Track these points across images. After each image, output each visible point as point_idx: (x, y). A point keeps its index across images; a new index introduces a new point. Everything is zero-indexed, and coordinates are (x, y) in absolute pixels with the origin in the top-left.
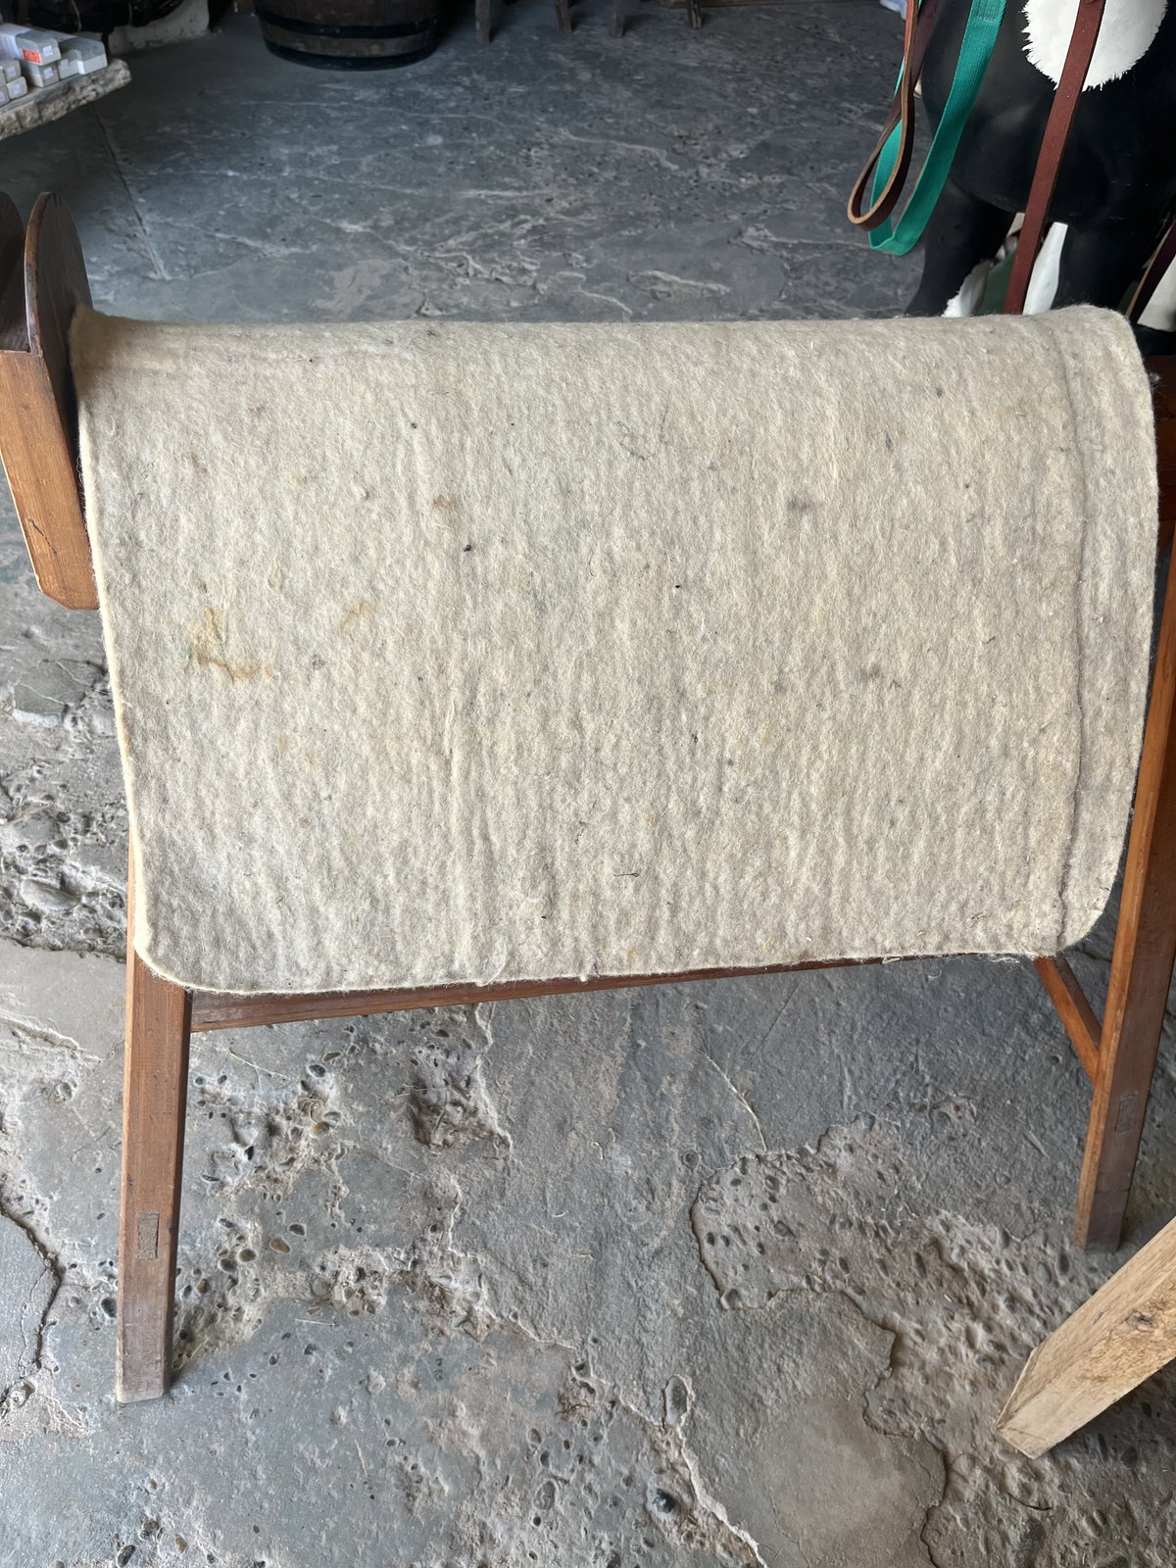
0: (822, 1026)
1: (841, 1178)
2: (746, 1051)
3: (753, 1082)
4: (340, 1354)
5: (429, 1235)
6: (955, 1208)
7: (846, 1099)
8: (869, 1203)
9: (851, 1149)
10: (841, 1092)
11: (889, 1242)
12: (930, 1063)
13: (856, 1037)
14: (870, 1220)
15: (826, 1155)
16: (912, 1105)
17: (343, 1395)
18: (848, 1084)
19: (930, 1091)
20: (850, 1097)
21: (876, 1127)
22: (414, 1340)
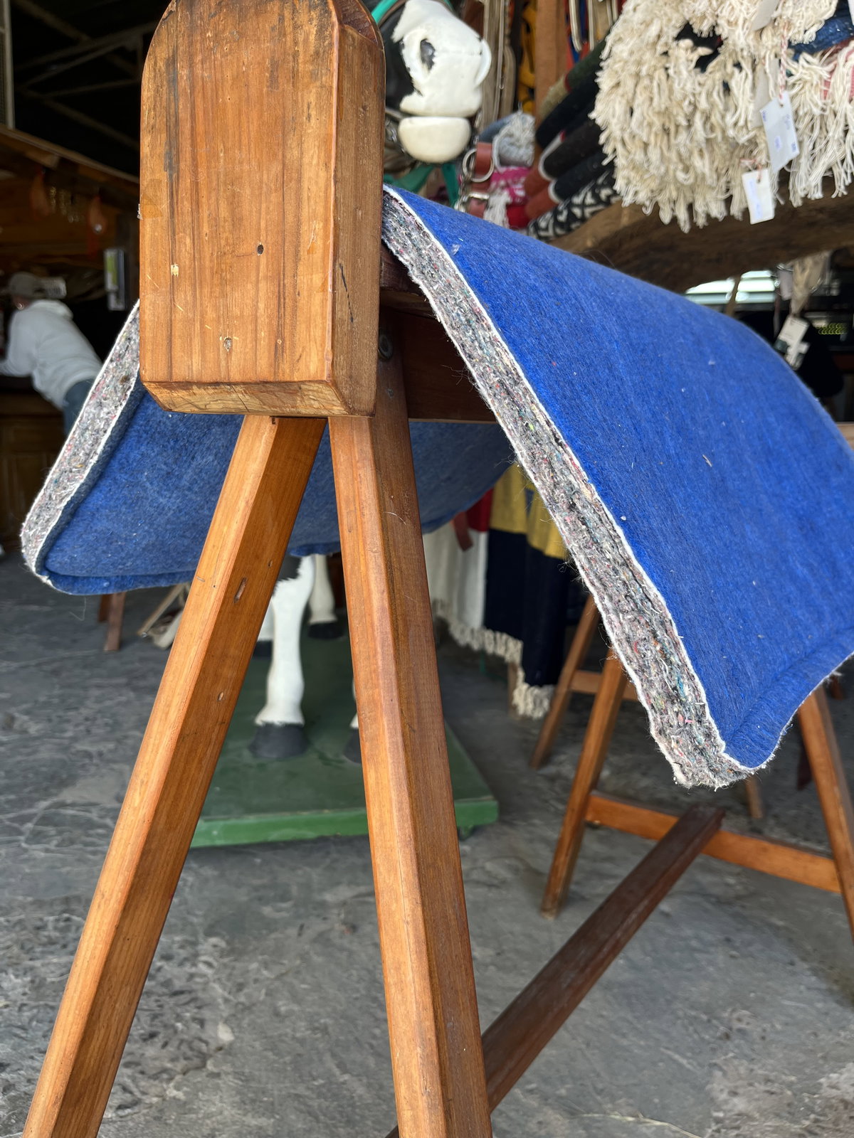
0: (614, 1036)
1: (757, 1115)
2: (600, 1092)
3: (631, 1105)
6: (824, 1073)
7: (688, 1066)
8: (789, 1113)
9: (734, 1093)
10: (680, 1066)
11: (831, 1126)
12: (692, 1007)
13: (639, 1026)
14: (807, 1123)
15: (730, 1111)
16: (720, 1038)
18: (677, 1057)
19: (715, 1022)
20: (689, 1063)
21: (725, 1068)
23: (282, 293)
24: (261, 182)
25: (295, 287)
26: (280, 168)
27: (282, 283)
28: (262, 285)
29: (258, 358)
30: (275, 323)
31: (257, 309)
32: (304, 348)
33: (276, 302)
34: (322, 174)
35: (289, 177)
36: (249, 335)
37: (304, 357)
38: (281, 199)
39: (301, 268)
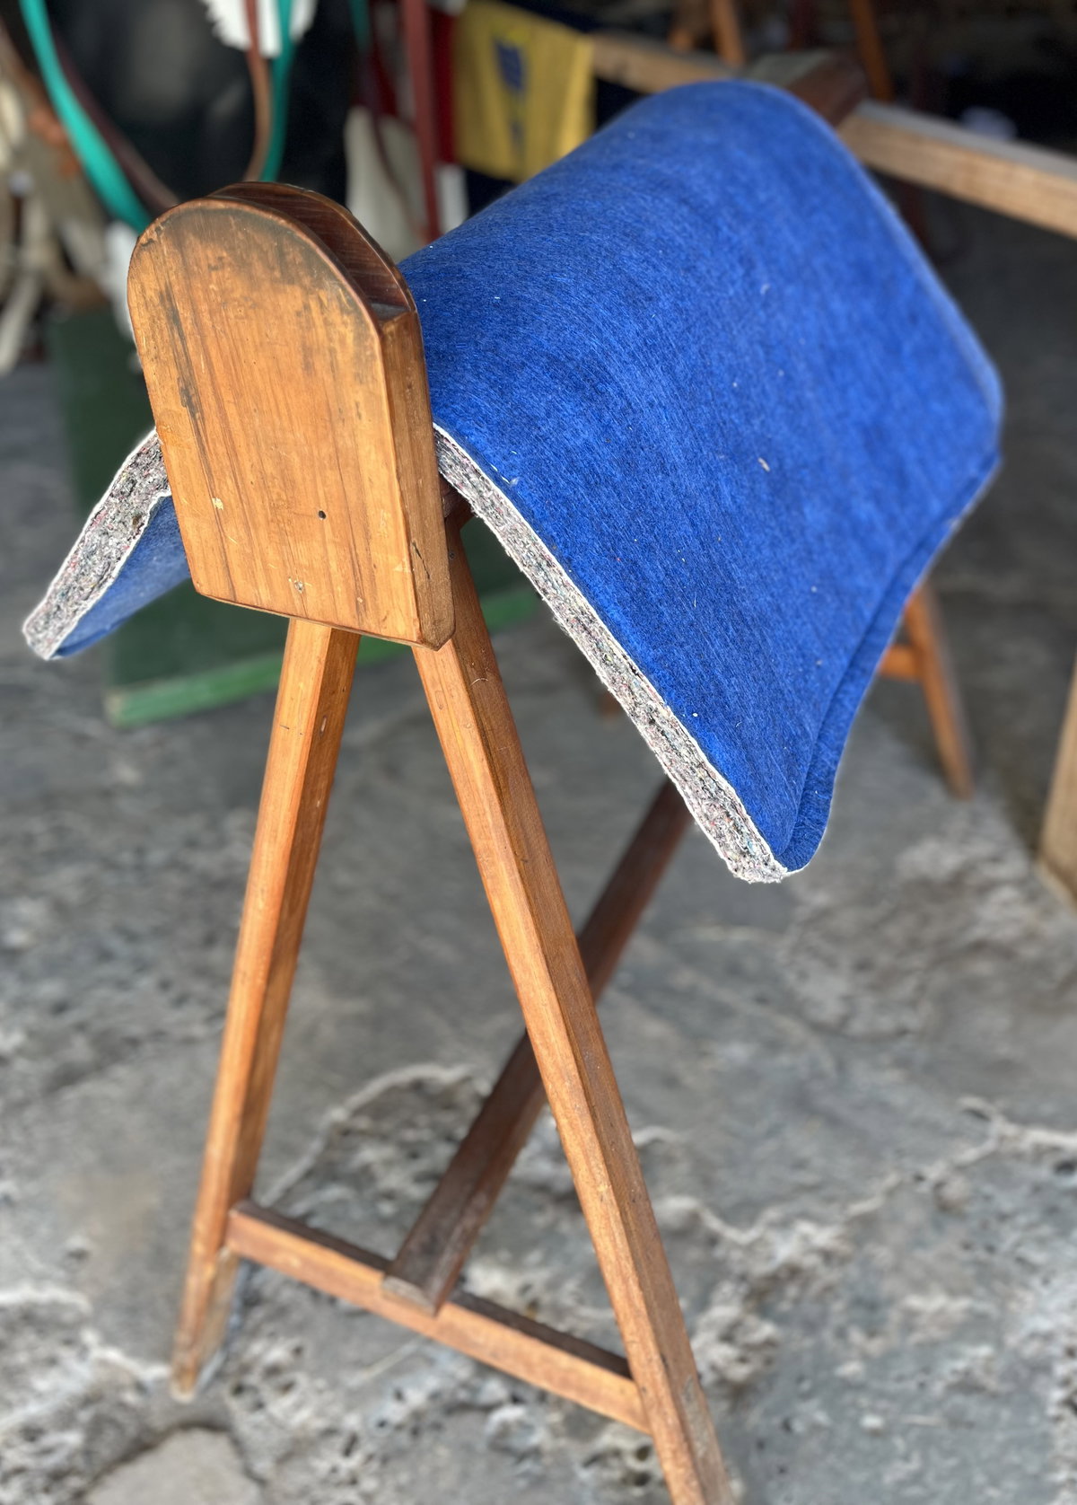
1: (839, 908)
4: (806, 1396)
5: (719, 1252)
17: (852, 1413)
22: (824, 1315)
23: (355, 560)
24: (312, 454)
25: (370, 559)
26: (332, 450)
27: (354, 552)
28: (330, 548)
29: (338, 607)
30: (352, 582)
31: (328, 568)
32: (388, 613)
33: (350, 566)
34: (384, 471)
35: (343, 461)
36: (324, 586)
37: (389, 618)
38: (339, 476)
39: (372, 546)
